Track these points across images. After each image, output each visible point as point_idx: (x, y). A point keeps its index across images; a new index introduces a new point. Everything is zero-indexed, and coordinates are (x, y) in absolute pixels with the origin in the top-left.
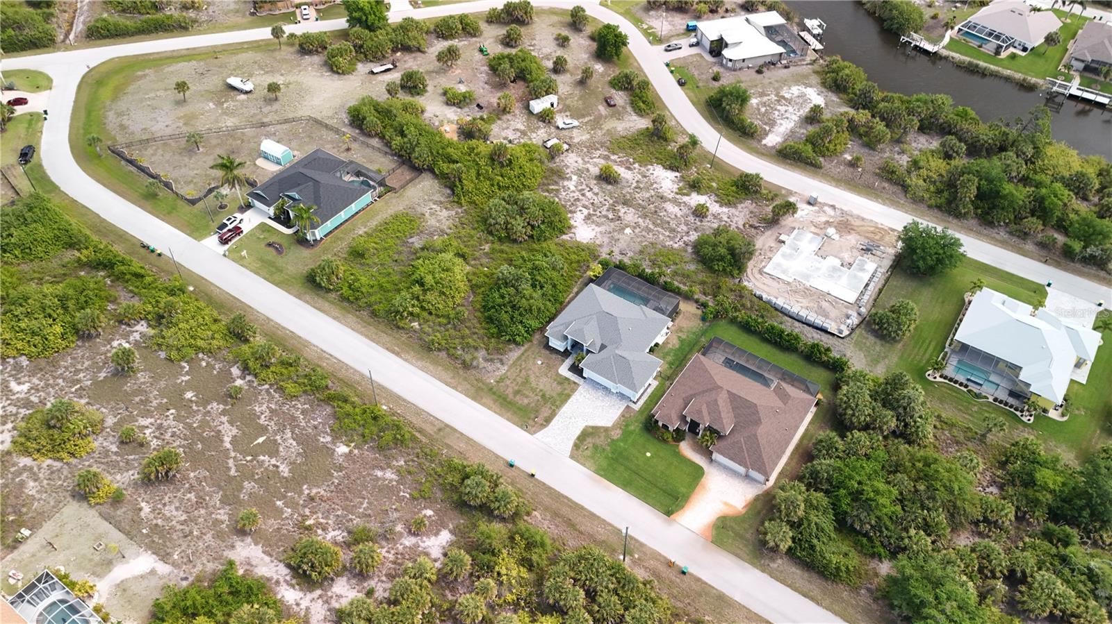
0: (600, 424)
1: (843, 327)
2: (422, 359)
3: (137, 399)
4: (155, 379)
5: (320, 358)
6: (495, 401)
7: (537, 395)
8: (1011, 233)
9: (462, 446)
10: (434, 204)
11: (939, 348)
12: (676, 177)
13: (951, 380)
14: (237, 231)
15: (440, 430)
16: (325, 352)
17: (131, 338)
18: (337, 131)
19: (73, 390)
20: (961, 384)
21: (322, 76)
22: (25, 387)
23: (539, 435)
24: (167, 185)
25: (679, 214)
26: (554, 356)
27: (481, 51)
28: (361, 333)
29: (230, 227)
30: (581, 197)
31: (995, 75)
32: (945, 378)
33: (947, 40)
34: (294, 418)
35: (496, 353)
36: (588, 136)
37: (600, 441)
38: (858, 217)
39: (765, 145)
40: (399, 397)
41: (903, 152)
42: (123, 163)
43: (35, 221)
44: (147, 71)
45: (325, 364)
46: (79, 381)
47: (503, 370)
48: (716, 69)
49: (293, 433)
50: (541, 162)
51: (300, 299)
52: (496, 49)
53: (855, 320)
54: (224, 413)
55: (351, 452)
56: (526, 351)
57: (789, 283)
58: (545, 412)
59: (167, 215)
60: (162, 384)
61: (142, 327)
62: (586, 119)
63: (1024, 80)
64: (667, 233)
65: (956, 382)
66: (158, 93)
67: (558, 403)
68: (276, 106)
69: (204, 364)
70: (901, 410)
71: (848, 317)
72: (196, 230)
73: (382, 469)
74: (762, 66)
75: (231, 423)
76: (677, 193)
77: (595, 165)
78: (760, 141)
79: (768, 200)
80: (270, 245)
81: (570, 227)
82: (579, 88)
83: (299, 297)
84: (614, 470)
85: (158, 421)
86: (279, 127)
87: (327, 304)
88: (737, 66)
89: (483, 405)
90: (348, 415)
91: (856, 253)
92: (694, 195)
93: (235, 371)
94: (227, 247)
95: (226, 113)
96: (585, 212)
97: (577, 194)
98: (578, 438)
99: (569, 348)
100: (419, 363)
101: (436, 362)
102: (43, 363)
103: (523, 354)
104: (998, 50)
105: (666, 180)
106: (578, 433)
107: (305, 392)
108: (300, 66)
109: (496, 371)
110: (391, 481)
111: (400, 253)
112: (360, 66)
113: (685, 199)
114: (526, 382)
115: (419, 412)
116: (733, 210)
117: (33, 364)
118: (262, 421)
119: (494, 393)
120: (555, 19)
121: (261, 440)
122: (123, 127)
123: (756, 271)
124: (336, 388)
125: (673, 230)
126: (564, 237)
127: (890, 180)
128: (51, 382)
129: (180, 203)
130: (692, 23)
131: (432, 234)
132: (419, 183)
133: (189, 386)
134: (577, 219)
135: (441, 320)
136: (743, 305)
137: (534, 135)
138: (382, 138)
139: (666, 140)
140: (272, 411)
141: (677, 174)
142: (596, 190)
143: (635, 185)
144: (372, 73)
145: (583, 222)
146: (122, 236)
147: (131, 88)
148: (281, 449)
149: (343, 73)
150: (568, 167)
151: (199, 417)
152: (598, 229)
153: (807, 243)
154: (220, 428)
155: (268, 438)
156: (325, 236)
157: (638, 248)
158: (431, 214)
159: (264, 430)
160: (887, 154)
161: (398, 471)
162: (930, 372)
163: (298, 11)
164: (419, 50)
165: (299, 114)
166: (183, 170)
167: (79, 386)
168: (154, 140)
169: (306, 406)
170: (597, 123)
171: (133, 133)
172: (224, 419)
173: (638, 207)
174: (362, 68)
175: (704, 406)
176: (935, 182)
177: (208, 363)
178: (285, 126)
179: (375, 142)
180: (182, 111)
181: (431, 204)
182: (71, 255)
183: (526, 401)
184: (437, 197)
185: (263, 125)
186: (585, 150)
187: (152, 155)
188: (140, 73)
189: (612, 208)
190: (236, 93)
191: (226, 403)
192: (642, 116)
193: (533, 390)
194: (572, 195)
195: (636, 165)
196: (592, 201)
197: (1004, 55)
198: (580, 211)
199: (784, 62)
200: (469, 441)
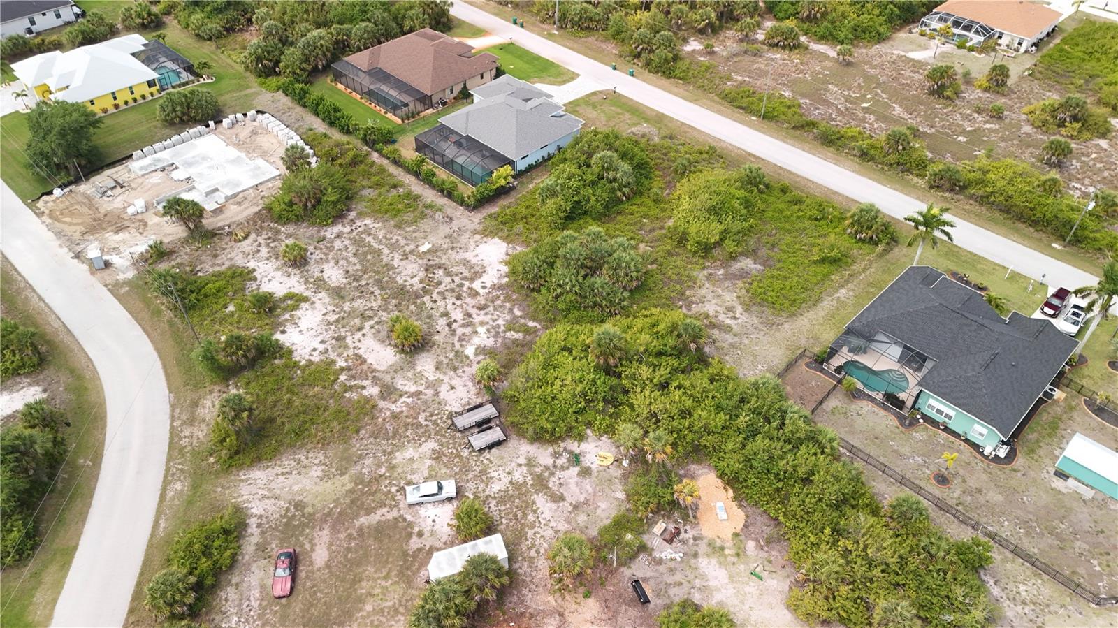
6: (643, 112)
7: (602, 108)
10: (729, 326)
12: (283, 332)
23: (604, 88)
30: (474, 311)
34: (841, 116)
36: (399, 457)
39: (45, 391)
45: (829, 154)
47: (633, 130)
49: (837, 106)
55: (777, 92)
58: (595, 98)
64: (369, 239)
67: (582, 101)
76: (306, 299)
77: (418, 377)
89: (654, 110)
96: (477, 285)
97: (478, 317)
98: (569, 81)
109: (640, 130)
114: (610, 120)
115: (719, 113)
118: (872, 116)
119: (644, 118)
121: (865, 105)
124: (808, 134)
131: (728, 276)
133: (968, 147)
134: (495, 273)
137: (518, 476)
140: (866, 122)
141: (278, 336)
143: (367, 324)
145: (488, 269)
148: (842, 98)
151: (937, 123)
152: (469, 256)
154: (911, 116)
155: (859, 105)
159: (866, 111)
181: (735, 327)
186: (421, 419)
189: (430, 284)
194: (487, 318)
196: (458, 303)
198: (484, 287)
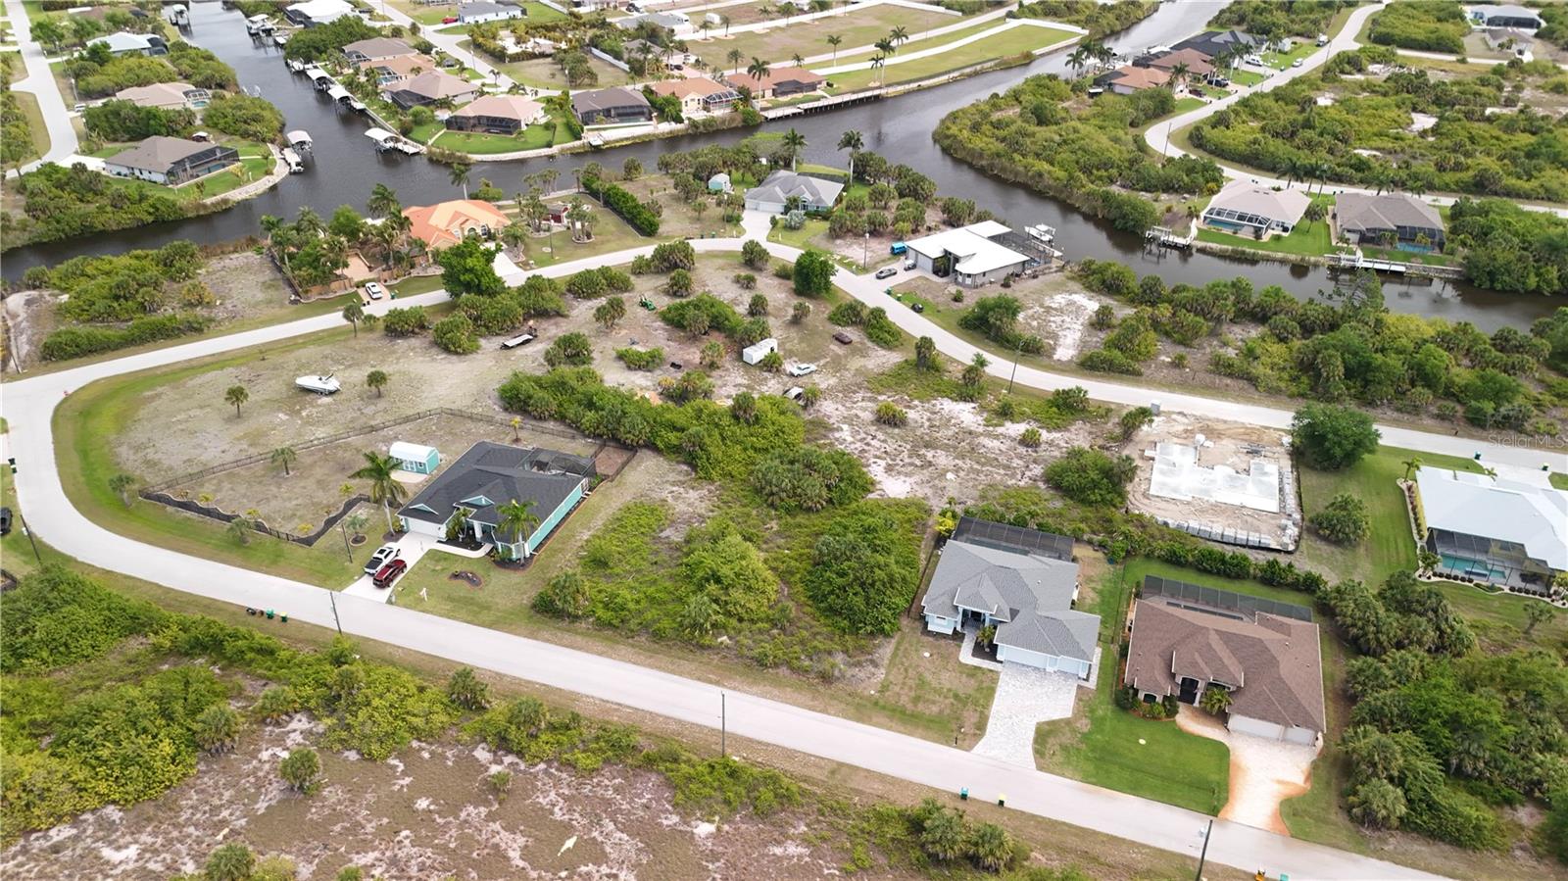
0: (1056, 717)
1: (1286, 540)
2: (755, 682)
3: (338, 828)
4: (355, 793)
5: (607, 712)
6: (891, 718)
7: (946, 697)
8: (1399, 410)
9: (878, 788)
10: (673, 485)
11: (1410, 544)
12: (974, 408)
13: (1448, 577)
14: (399, 565)
15: (833, 772)
16: (608, 702)
17: (289, 743)
18: (490, 421)
19: (220, 837)
20: (1463, 580)
21: (434, 360)
22: (132, 851)
23: (980, 747)
24: (260, 527)
25: (1003, 447)
26: (943, 642)
27: (644, 305)
28: (650, 666)
29: (386, 562)
30: (866, 448)
31: (1268, 259)
32: (1441, 575)
33: (1194, 232)
34: (609, 802)
35: (861, 655)
36: (835, 379)
37: (1066, 739)
38: (1218, 420)
39: (1059, 360)
40: (751, 740)
41: (1225, 344)
42: (169, 509)
43: (67, 602)
44: (160, 389)
45: (616, 719)
46: (224, 823)
47: (881, 674)
48: (953, 289)
49: (615, 823)
50: (795, 413)
51: (536, 639)
52: (663, 302)
53: (1293, 531)
54: (491, 817)
55: (719, 829)
56: (899, 644)
57: (1188, 503)
58: (970, 718)
59: (273, 564)
60: (370, 797)
61: (300, 723)
62: (822, 362)
63: (1302, 260)
64: (1002, 472)
65: (1456, 578)
66: (192, 413)
67: (981, 702)
68: (382, 404)
69: (426, 755)
70: (1430, 614)
71: (1284, 528)
72: (330, 576)
73: (779, 843)
74: (1007, 278)
75: (511, 828)
76: (986, 425)
77: (864, 409)
78: (1050, 357)
79: (1102, 417)
80: (456, 576)
81: (873, 483)
82: (792, 330)
83: (532, 635)
84: (1107, 771)
85: (388, 854)
86: (398, 428)
87: (579, 638)
88: (978, 280)
89: (875, 725)
90: (689, 779)
91: (1247, 458)
92: (1008, 424)
93: (482, 754)
94: (388, 591)
95: (309, 422)
96: (883, 463)
97: (860, 445)
98: (1036, 741)
99: (959, 628)
100: (755, 689)
101: (777, 683)
102: (149, 809)
103: (897, 649)
104: (1258, 233)
105: (965, 414)
106: (1031, 735)
107: (607, 761)
108: (394, 352)
109: (872, 679)
110: (800, 857)
111: (656, 553)
112: (482, 342)
113: (1000, 430)
114: (922, 683)
115: (790, 754)
116: (1067, 435)
117: (132, 815)
118: (558, 815)
119: (884, 708)
120: (721, 262)
121: (570, 843)
122: (150, 464)
123: (1138, 496)
124: (650, 748)
125: (1007, 467)
126: (871, 496)
127: (1230, 375)
128: (175, 834)
129: (287, 547)
130: (898, 245)
131: (689, 523)
132: (639, 464)
133: (417, 791)
134: (876, 471)
135: (760, 625)
136: (1152, 536)
137: (766, 387)
138: (562, 418)
139: (937, 370)
140: (566, 799)
141: (973, 405)
142: (880, 436)
143: (927, 424)
144: (506, 347)
145: (886, 475)
146: (210, 605)
147: (142, 413)
148: (608, 849)
149: (465, 353)
150: (829, 417)
151: (454, 832)
152: (911, 480)
153: (1180, 456)
154: (496, 840)
155: (580, 838)
156: (535, 550)
157: (976, 494)
158: (676, 499)
159: (567, 829)
160: (1208, 350)
161: (804, 840)
162: (1420, 571)
163: (361, 292)
164: (559, 314)
165: (423, 408)
166: (273, 503)
167: (226, 831)
168: (212, 471)
169: (618, 781)
170: (837, 365)
171: (171, 468)
172: (496, 826)
173: (946, 448)
174: (489, 345)
175: (1197, 655)
176: (1284, 369)
177: (432, 753)
178: (407, 426)
179: (551, 425)
180: (239, 429)
181: (669, 486)
182: (135, 645)
183: (935, 709)
184: (672, 477)
185: (373, 429)
186: (841, 395)
187: (216, 491)
188: (148, 393)
189: (913, 454)
190: (312, 396)
191: (487, 803)
192: (890, 349)
193: (938, 692)
194: (853, 446)
195: (916, 402)
196: (883, 450)
197: (1266, 238)
198: (875, 462)
199: (1028, 272)
200: (883, 778)
